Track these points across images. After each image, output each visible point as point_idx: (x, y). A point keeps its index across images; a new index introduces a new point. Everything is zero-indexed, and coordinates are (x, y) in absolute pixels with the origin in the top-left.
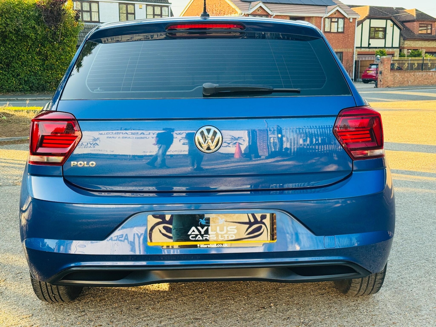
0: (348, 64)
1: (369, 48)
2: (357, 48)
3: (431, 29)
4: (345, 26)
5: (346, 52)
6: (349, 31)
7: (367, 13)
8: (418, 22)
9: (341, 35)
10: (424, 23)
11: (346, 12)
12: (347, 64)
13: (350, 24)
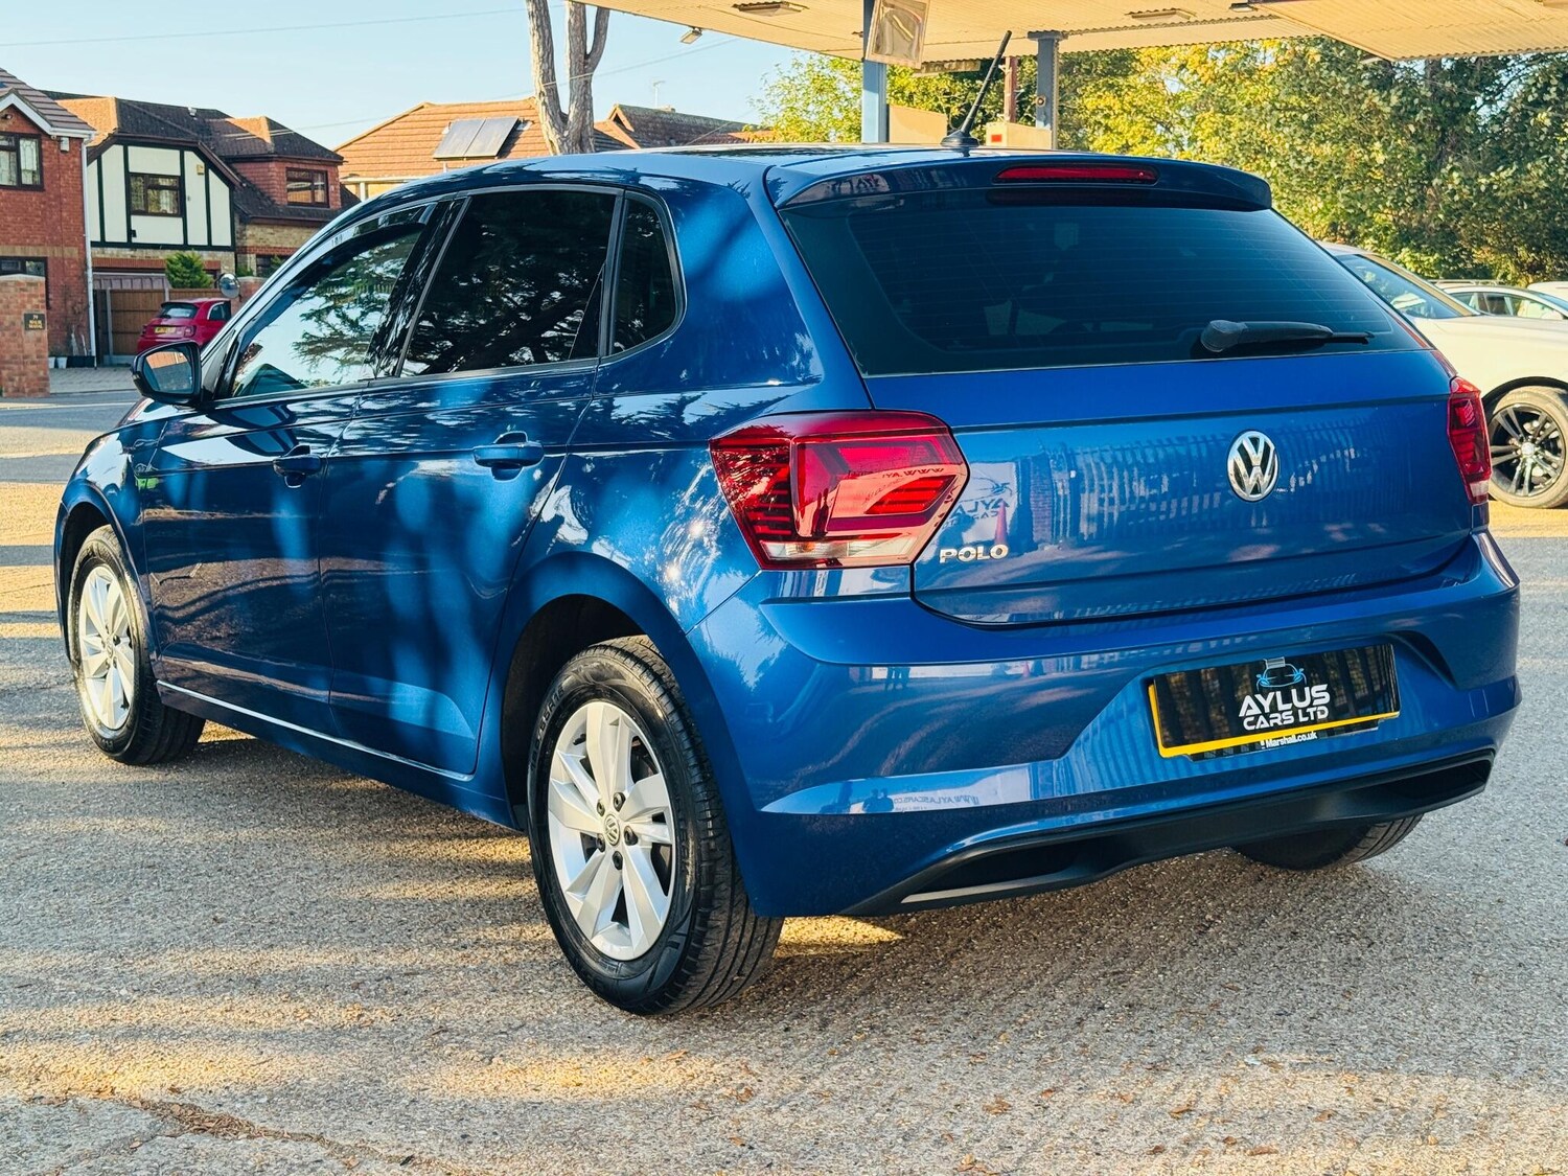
0: (69, 303)
1: (130, 245)
2: (94, 244)
3: (326, 188)
4: (44, 164)
5: (56, 258)
6: (62, 183)
7: (111, 124)
8: (281, 164)
9: (34, 197)
10: (302, 167)
11: (43, 116)
12: (65, 301)
13: (63, 160)
